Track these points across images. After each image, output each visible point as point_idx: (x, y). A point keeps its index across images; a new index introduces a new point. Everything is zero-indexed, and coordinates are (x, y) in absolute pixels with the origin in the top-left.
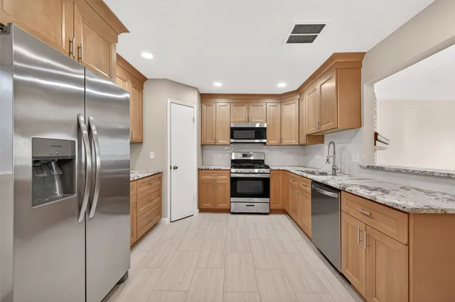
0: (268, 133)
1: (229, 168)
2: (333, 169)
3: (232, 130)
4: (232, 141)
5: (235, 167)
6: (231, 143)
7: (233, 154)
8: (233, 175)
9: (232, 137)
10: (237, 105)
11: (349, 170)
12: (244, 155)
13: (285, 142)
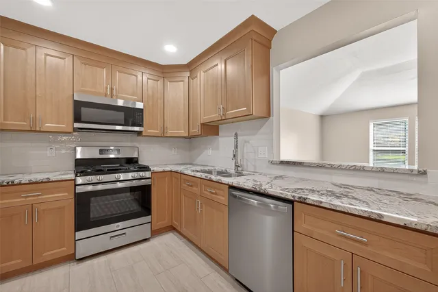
0: (146, 118)
1: (72, 176)
2: (236, 166)
3: (78, 105)
4: (77, 125)
5: (84, 173)
6: (75, 130)
7: (79, 149)
8: (79, 189)
9: (77, 118)
10: (87, 62)
11: (255, 167)
12: (101, 152)
13: (170, 132)
